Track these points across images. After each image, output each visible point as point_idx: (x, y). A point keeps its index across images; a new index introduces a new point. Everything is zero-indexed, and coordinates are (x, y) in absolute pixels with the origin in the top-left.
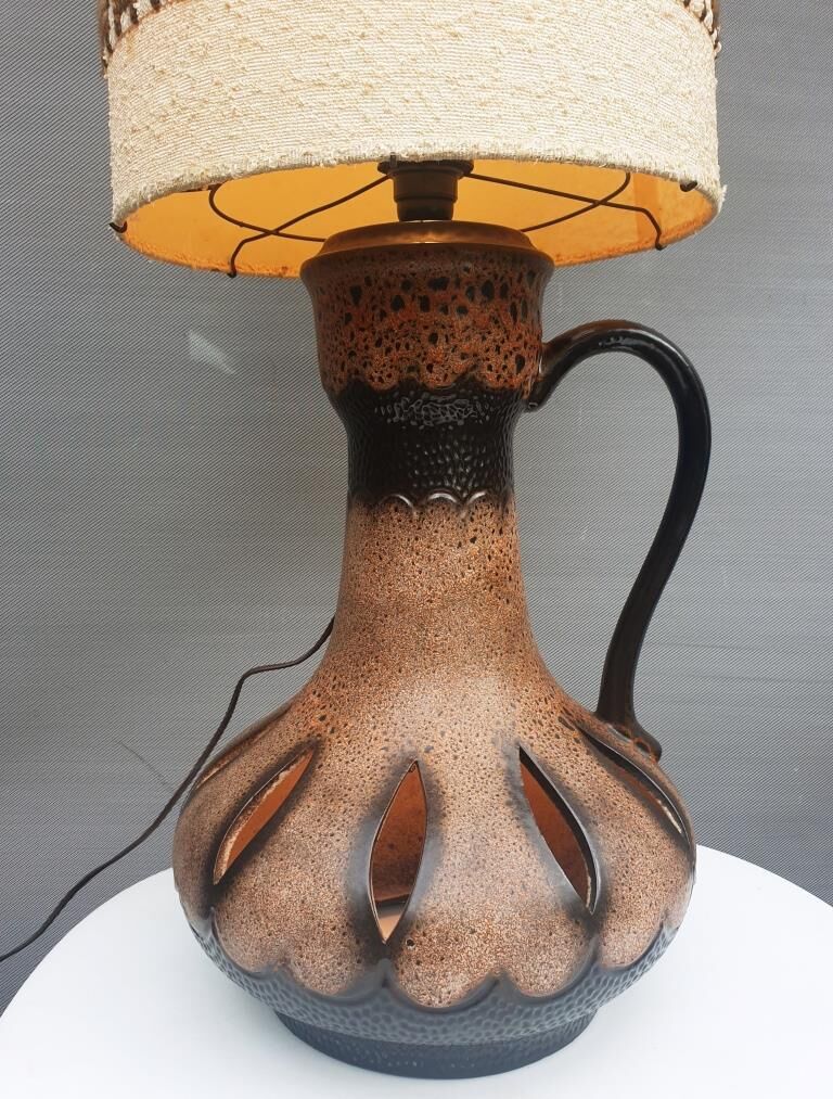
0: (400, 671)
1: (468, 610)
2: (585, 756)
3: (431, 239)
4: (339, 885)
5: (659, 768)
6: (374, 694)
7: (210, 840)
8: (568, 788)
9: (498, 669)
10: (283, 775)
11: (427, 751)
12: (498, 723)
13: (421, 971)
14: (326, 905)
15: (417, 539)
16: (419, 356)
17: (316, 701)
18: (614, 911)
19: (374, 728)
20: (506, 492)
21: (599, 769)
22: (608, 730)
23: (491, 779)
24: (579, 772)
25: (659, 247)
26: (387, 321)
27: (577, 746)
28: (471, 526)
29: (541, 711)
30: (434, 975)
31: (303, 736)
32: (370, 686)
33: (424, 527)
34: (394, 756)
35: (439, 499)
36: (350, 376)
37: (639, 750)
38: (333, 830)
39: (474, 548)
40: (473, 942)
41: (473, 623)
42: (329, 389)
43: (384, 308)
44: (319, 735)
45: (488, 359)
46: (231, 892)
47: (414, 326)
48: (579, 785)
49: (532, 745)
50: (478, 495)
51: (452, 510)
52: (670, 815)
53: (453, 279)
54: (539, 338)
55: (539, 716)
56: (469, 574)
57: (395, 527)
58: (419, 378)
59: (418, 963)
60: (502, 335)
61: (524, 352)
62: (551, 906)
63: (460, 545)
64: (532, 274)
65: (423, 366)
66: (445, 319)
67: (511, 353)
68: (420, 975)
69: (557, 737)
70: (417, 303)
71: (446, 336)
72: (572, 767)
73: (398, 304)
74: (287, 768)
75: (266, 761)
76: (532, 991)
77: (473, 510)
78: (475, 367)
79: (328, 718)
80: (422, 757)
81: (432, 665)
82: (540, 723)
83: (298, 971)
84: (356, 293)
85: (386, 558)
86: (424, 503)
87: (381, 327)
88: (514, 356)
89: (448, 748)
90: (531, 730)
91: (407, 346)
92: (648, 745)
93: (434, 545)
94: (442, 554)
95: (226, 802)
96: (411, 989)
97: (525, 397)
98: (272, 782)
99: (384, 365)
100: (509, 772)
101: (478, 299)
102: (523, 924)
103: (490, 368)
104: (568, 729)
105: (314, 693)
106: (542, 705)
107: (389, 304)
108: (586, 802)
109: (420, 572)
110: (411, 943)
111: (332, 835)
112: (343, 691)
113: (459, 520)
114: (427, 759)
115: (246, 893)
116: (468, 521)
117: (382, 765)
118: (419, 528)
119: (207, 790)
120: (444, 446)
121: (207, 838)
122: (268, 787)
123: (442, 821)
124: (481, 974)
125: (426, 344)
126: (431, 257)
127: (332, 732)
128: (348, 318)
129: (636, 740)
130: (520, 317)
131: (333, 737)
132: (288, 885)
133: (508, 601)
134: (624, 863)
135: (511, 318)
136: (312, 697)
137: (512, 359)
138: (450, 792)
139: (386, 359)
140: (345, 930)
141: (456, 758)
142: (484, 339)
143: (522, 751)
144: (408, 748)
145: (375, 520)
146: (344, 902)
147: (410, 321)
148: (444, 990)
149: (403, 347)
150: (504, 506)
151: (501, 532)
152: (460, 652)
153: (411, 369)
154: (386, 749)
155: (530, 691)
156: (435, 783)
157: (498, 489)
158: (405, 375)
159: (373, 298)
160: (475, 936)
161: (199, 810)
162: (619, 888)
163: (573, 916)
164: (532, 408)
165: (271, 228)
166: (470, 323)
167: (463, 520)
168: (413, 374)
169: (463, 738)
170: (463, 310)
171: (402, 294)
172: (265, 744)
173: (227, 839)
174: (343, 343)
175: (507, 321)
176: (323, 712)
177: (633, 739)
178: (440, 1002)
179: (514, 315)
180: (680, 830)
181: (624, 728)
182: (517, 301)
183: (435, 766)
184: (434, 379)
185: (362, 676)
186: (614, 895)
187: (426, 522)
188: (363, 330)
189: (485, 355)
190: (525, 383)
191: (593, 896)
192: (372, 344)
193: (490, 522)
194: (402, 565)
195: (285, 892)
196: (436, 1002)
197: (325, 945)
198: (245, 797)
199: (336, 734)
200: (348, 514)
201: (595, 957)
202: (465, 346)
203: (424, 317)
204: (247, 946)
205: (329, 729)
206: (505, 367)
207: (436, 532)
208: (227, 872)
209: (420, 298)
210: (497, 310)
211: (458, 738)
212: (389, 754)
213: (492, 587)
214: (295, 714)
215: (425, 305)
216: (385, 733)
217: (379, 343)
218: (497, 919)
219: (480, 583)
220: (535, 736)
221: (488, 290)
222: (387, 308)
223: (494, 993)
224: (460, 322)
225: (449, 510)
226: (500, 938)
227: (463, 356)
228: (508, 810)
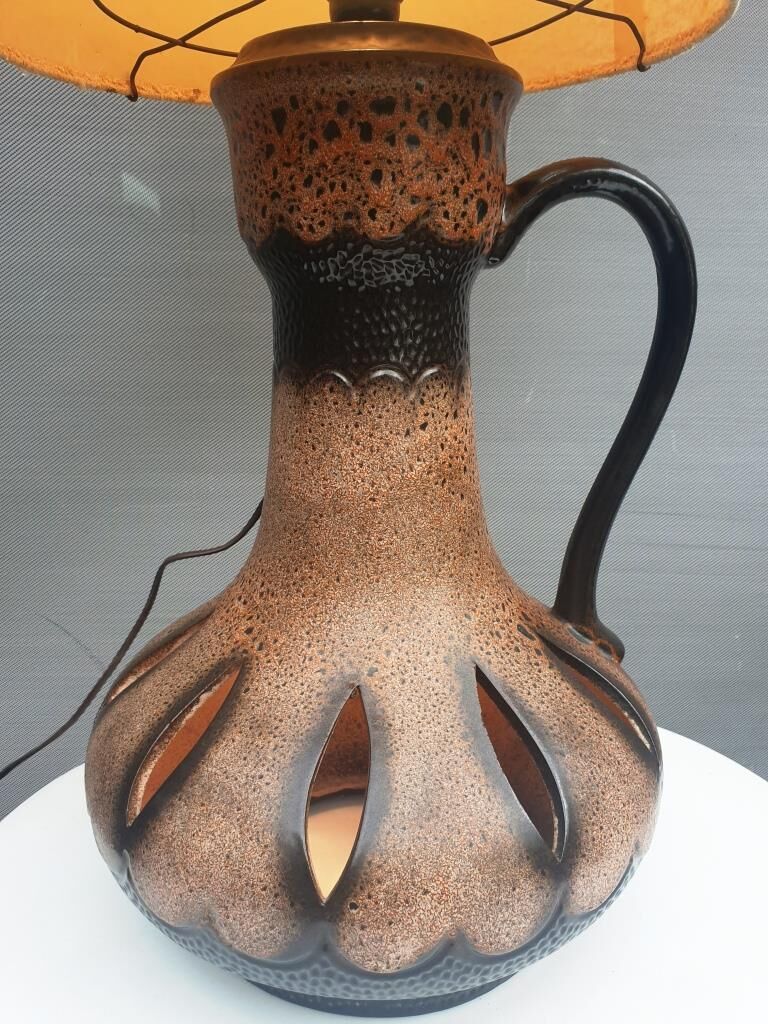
0: (338, 580)
1: (417, 509)
2: (547, 671)
3: (373, 44)
5: (623, 671)
6: (308, 606)
7: (122, 773)
8: (532, 714)
9: (451, 576)
10: (204, 697)
11: (370, 674)
12: (451, 638)
13: (367, 936)
14: (255, 862)
15: (357, 426)
16: (359, 198)
17: (242, 608)
18: (584, 856)
19: (309, 646)
20: (461, 367)
21: (564, 685)
22: (567, 631)
23: (444, 707)
25: (641, 67)
26: (318, 153)
27: (539, 660)
28: (421, 409)
29: (498, 620)
30: (381, 940)
31: (227, 650)
32: (303, 596)
33: (365, 412)
34: (332, 680)
35: (383, 377)
36: (274, 224)
37: (601, 652)
38: (262, 771)
39: (425, 436)
40: (426, 904)
41: (423, 524)
42: (249, 240)
43: (314, 137)
44: (245, 651)
45: (444, 204)
46: (147, 839)
47: (352, 160)
48: (543, 708)
49: (490, 662)
50: (430, 372)
51: (399, 390)
52: (637, 728)
53: (401, 101)
54: (503, 179)
55: (497, 627)
56: (418, 466)
57: (331, 409)
58: (360, 226)
59: (363, 928)
60: (461, 173)
61: (486, 195)
62: (514, 858)
63: (408, 433)
64: (499, 95)
65: (364, 210)
66: (392, 152)
67: (472, 196)
68: (365, 940)
69: (517, 650)
70: (356, 131)
71: (393, 174)
72: (535, 686)
73: (332, 132)
74: (209, 689)
75: (186, 679)
76: (492, 951)
77: (423, 389)
78: (427, 213)
79: (255, 631)
80: (364, 680)
81: (375, 572)
82: (498, 634)
83: (224, 931)
84: (279, 117)
85: (321, 448)
86: (365, 382)
87: (311, 162)
88: (475, 200)
89: (395, 670)
90: (487, 643)
91: (344, 186)
92: (611, 646)
93: (378, 434)
94: (387, 444)
95: (140, 727)
96: (355, 956)
97: (487, 251)
98: (191, 706)
99: (315, 211)
100: (465, 698)
101: (434, 125)
102: (483, 880)
103: (446, 215)
104: (528, 640)
105: (240, 599)
106: (499, 612)
107: (320, 133)
108: (551, 728)
109: (361, 465)
110: (354, 906)
111: (261, 777)
112: (272, 601)
113: (407, 403)
114: (370, 684)
115: (163, 842)
116: (418, 403)
117: (318, 690)
118: (360, 413)
119: (119, 708)
120: (389, 311)
121: (118, 768)
122: (187, 711)
123: (389, 760)
124: (435, 937)
125: (368, 183)
126: (373, 70)
127: (260, 648)
128: (270, 150)
129: (599, 641)
130: (482, 151)
131: (261, 655)
132: (210, 836)
133: (462, 496)
134: (594, 799)
135: (473, 152)
136: (237, 603)
137: (473, 204)
138: (397, 724)
139: (318, 202)
140: (278, 890)
141: (403, 682)
142: (439, 177)
143: (481, 677)
144: (348, 671)
145: (307, 402)
146: (276, 859)
147: (347, 154)
148: (393, 956)
149: (338, 188)
150: (459, 385)
151: (455, 415)
152: (407, 558)
153: (348, 215)
154: (323, 671)
155: (487, 597)
156: (379, 713)
157: (452, 363)
158: (341, 222)
159: (301, 124)
160: (428, 896)
161: (111, 732)
162: (589, 828)
163: (539, 867)
164: (494, 264)
165: (177, 36)
166: (422, 157)
167: (412, 403)
168: (352, 222)
169: (412, 657)
170: (413, 141)
171: (337, 120)
172: (183, 657)
173: (141, 773)
174: (264, 183)
175: (468, 156)
176: (249, 624)
177: (595, 640)
178: (388, 968)
179: (476, 147)
180: (648, 746)
181: (586, 629)
182: (480, 132)
183: (380, 692)
184: (378, 228)
185: (294, 584)
186: (584, 838)
187: (367, 405)
188: (288, 165)
189: (440, 199)
190: (487, 234)
191: (561, 839)
192: (299, 184)
193: (443, 403)
194: (339, 456)
195: (207, 844)
196: (383, 969)
197: (255, 907)
198: (161, 722)
199: (265, 652)
200: (274, 391)
201: (562, 907)
202: (416, 187)
203: (366, 149)
204: (168, 895)
205: (257, 645)
206: (464, 214)
207: (380, 417)
208: (141, 813)
209: (360, 124)
210: (455, 142)
211: (406, 658)
212: (326, 678)
213: (444, 481)
214: (218, 622)
215: (367, 133)
216: (321, 652)
217: (308, 182)
218: (454, 876)
219: (431, 477)
220: (492, 651)
221: (444, 115)
222: (319, 135)
223: (450, 955)
224: (410, 155)
225: (395, 390)
226: (457, 897)
227: (414, 199)
228: (464, 744)
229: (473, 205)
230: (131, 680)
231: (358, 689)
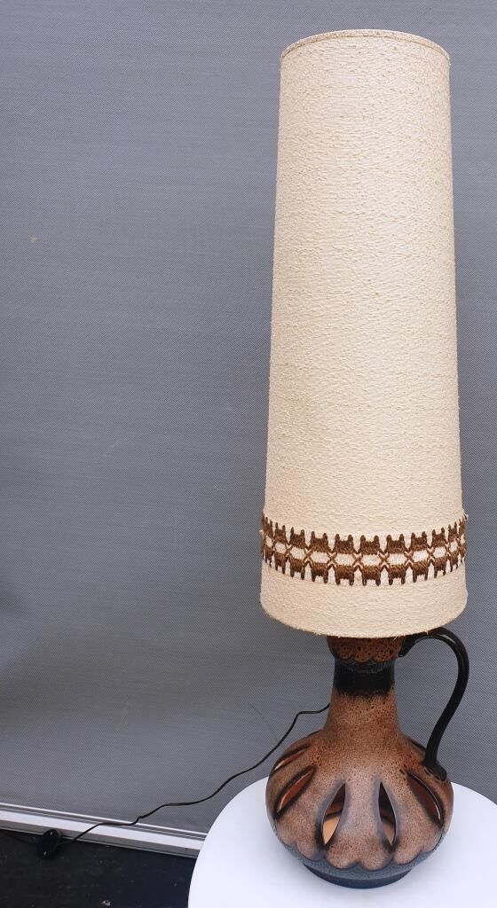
0: (344, 749)
1: (369, 731)
2: (405, 786)
6: (335, 755)
8: (395, 800)
9: (378, 752)
10: (302, 777)
11: (349, 781)
12: (375, 773)
15: (352, 706)
17: (317, 750)
18: (402, 846)
19: (333, 768)
22: (423, 771)
23: (368, 794)
24: (400, 793)
27: (404, 782)
29: (393, 768)
30: (339, 858)
31: (311, 763)
32: (334, 752)
34: (338, 780)
37: (435, 779)
38: (314, 804)
39: (373, 710)
40: (351, 850)
41: (370, 736)
44: (316, 765)
46: (282, 817)
48: (400, 799)
49: (386, 782)
51: (366, 697)
52: (437, 808)
55: (392, 770)
56: (370, 719)
57: (345, 699)
59: (334, 853)
63: (367, 709)
65: (356, 656)
67: (387, 651)
68: (334, 857)
69: (397, 778)
71: (364, 648)
72: (399, 791)
74: (304, 775)
75: (298, 769)
76: (369, 868)
77: (374, 697)
79: (319, 759)
80: (347, 782)
81: (355, 749)
82: (392, 772)
83: (299, 848)
85: (342, 709)
89: (356, 780)
90: (387, 776)
92: (440, 777)
93: (358, 709)
94: (361, 712)
95: (283, 783)
96: (332, 860)
98: (299, 779)
99: (343, 653)
100: (374, 791)
102: (368, 847)
103: (379, 657)
104: (402, 775)
106: (394, 765)
108: (401, 806)
109: (353, 717)
110: (332, 847)
111: (314, 806)
112: (325, 750)
113: (367, 700)
114: (348, 784)
115: (286, 819)
116: (371, 701)
117: (333, 782)
118: (353, 702)
119: (278, 774)
121: (276, 794)
122: (297, 780)
124: (352, 860)
125: (357, 650)
127: (320, 765)
129: (435, 775)
131: (320, 767)
132: (298, 820)
138: (353, 797)
140: (314, 839)
141: (357, 785)
143: (381, 785)
144: (342, 778)
146: (314, 830)
148: (342, 863)
150: (387, 694)
151: (384, 703)
152: (365, 746)
154: (335, 777)
155: (391, 759)
156: (349, 793)
160: (352, 848)
161: (275, 781)
162: (405, 838)
163: (385, 846)
167: (369, 701)
173: (282, 798)
176: (318, 756)
183: (350, 787)
184: (359, 660)
185: (332, 748)
186: (403, 840)
187: (356, 701)
191: (394, 840)
193: (379, 700)
194: (347, 713)
195: (297, 822)
198: (288, 784)
201: (392, 859)
204: (286, 835)
207: (359, 704)
208: (281, 809)
212: (336, 779)
216: (336, 771)
218: (360, 844)
220: (388, 778)
223: (357, 866)
225: (364, 697)
226: (360, 850)
228: (371, 807)
230: (283, 762)
231: (344, 785)
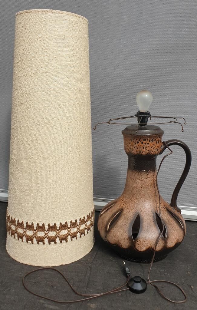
0: (136, 199)
1: (148, 189)
4: (127, 232)
5: (180, 215)
6: (132, 202)
7: (106, 224)
9: (153, 199)
12: (152, 208)
14: (125, 235)
15: (140, 177)
17: (122, 201)
20: (155, 169)
21: (169, 216)
22: (171, 209)
23: (151, 217)
24: (165, 216)
26: (136, 145)
27: (165, 212)
30: (141, 247)
31: (120, 207)
32: (131, 200)
35: (143, 171)
36: (130, 151)
37: (177, 212)
39: (149, 179)
40: (147, 242)
41: (149, 191)
44: (123, 208)
45: (152, 150)
46: (110, 232)
48: (165, 219)
49: (158, 212)
50: (150, 170)
52: (181, 224)
53: (147, 139)
57: (135, 175)
59: (139, 245)
60: (155, 147)
61: (158, 148)
63: (147, 178)
65: (142, 152)
66: (145, 145)
69: (162, 210)
71: (145, 148)
73: (138, 142)
74: (118, 213)
75: (114, 211)
78: (150, 152)
79: (124, 205)
80: (141, 213)
81: (142, 198)
85: (134, 180)
86: (141, 172)
87: (135, 146)
89: (144, 212)
91: (139, 149)
92: (179, 211)
93: (142, 178)
94: (144, 180)
95: (108, 218)
96: (138, 248)
100: (154, 216)
101: (151, 141)
104: (164, 209)
109: (140, 183)
110: (138, 242)
111: (126, 225)
112: (127, 201)
115: (112, 232)
116: (148, 174)
117: (133, 214)
122: (115, 216)
123: (143, 224)
124: (148, 247)
125: (142, 149)
128: (130, 143)
129: (177, 210)
130: (158, 143)
131: (125, 208)
133: (155, 187)
134: (171, 232)
138: (144, 219)
139: (135, 150)
140: (128, 239)
142: (152, 148)
143: (156, 214)
144: (137, 211)
145: (133, 173)
146: (128, 235)
147: (140, 145)
148: (142, 249)
150: (154, 171)
151: (154, 176)
152: (146, 196)
153: (139, 152)
156: (142, 217)
157: (153, 169)
158: (139, 153)
159: (134, 141)
161: (103, 218)
162: (170, 235)
163: (163, 239)
164: (160, 155)
168: (140, 153)
169: (146, 210)
170: (148, 144)
173: (108, 224)
175: (155, 144)
179: (157, 143)
180: (182, 226)
181: (175, 208)
183: (142, 215)
184: (143, 154)
185: (130, 198)
186: (169, 237)
187: (141, 175)
190: (158, 152)
191: (166, 237)
192: (133, 148)
193: (152, 174)
194: (137, 181)
195: (119, 233)
196: (141, 251)
197: (125, 241)
198: (111, 217)
200: (128, 171)
202: (148, 149)
203: (142, 145)
207: (143, 176)
208: (109, 229)
212: (134, 212)
215: (142, 143)
216: (134, 209)
217: (135, 148)
218: (151, 239)
222: (136, 143)
223: (150, 250)
225: (145, 173)
226: (151, 242)
227: (148, 150)
228: (153, 222)
229: (156, 150)
230: (104, 211)
231: (139, 214)
